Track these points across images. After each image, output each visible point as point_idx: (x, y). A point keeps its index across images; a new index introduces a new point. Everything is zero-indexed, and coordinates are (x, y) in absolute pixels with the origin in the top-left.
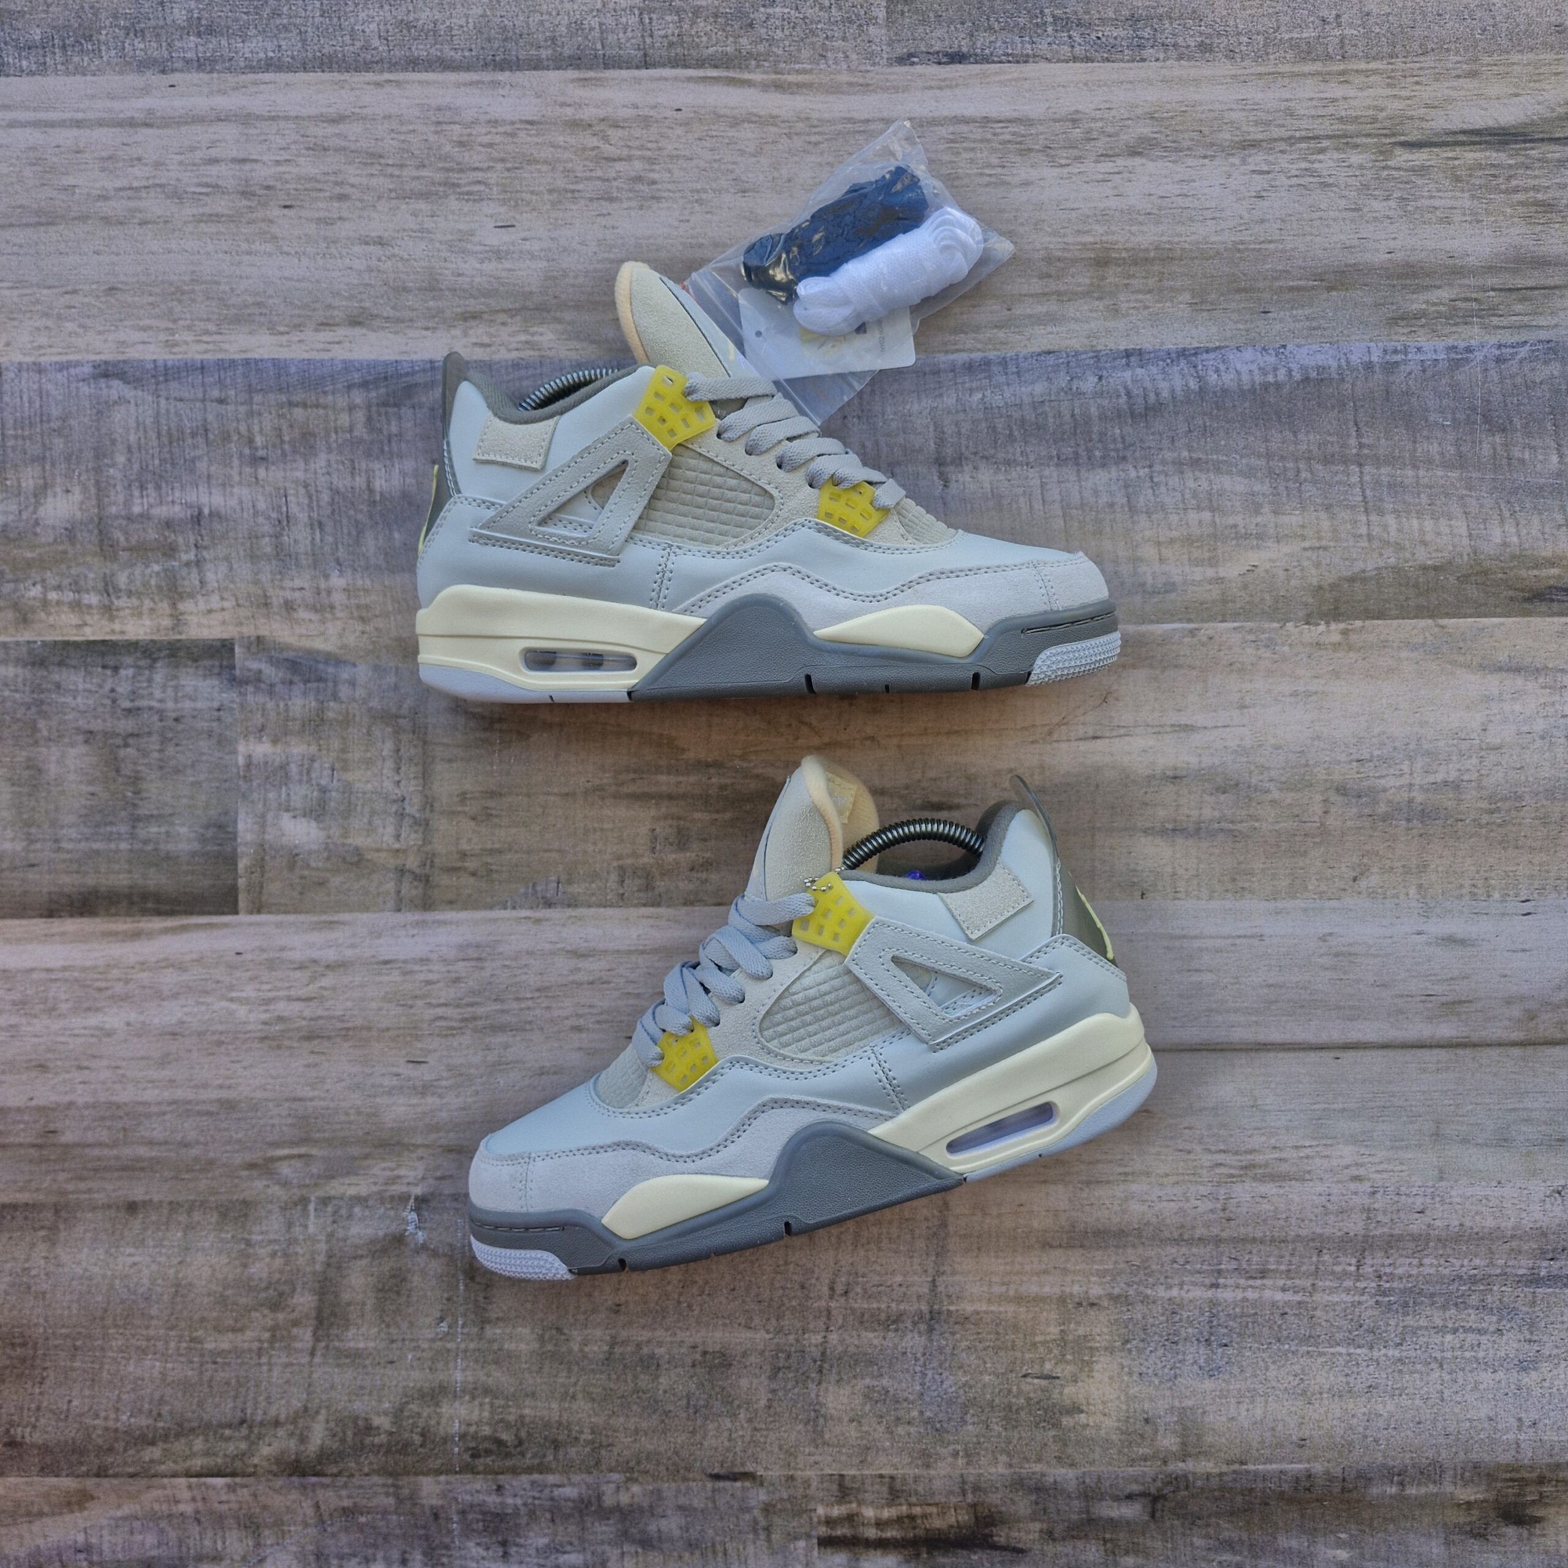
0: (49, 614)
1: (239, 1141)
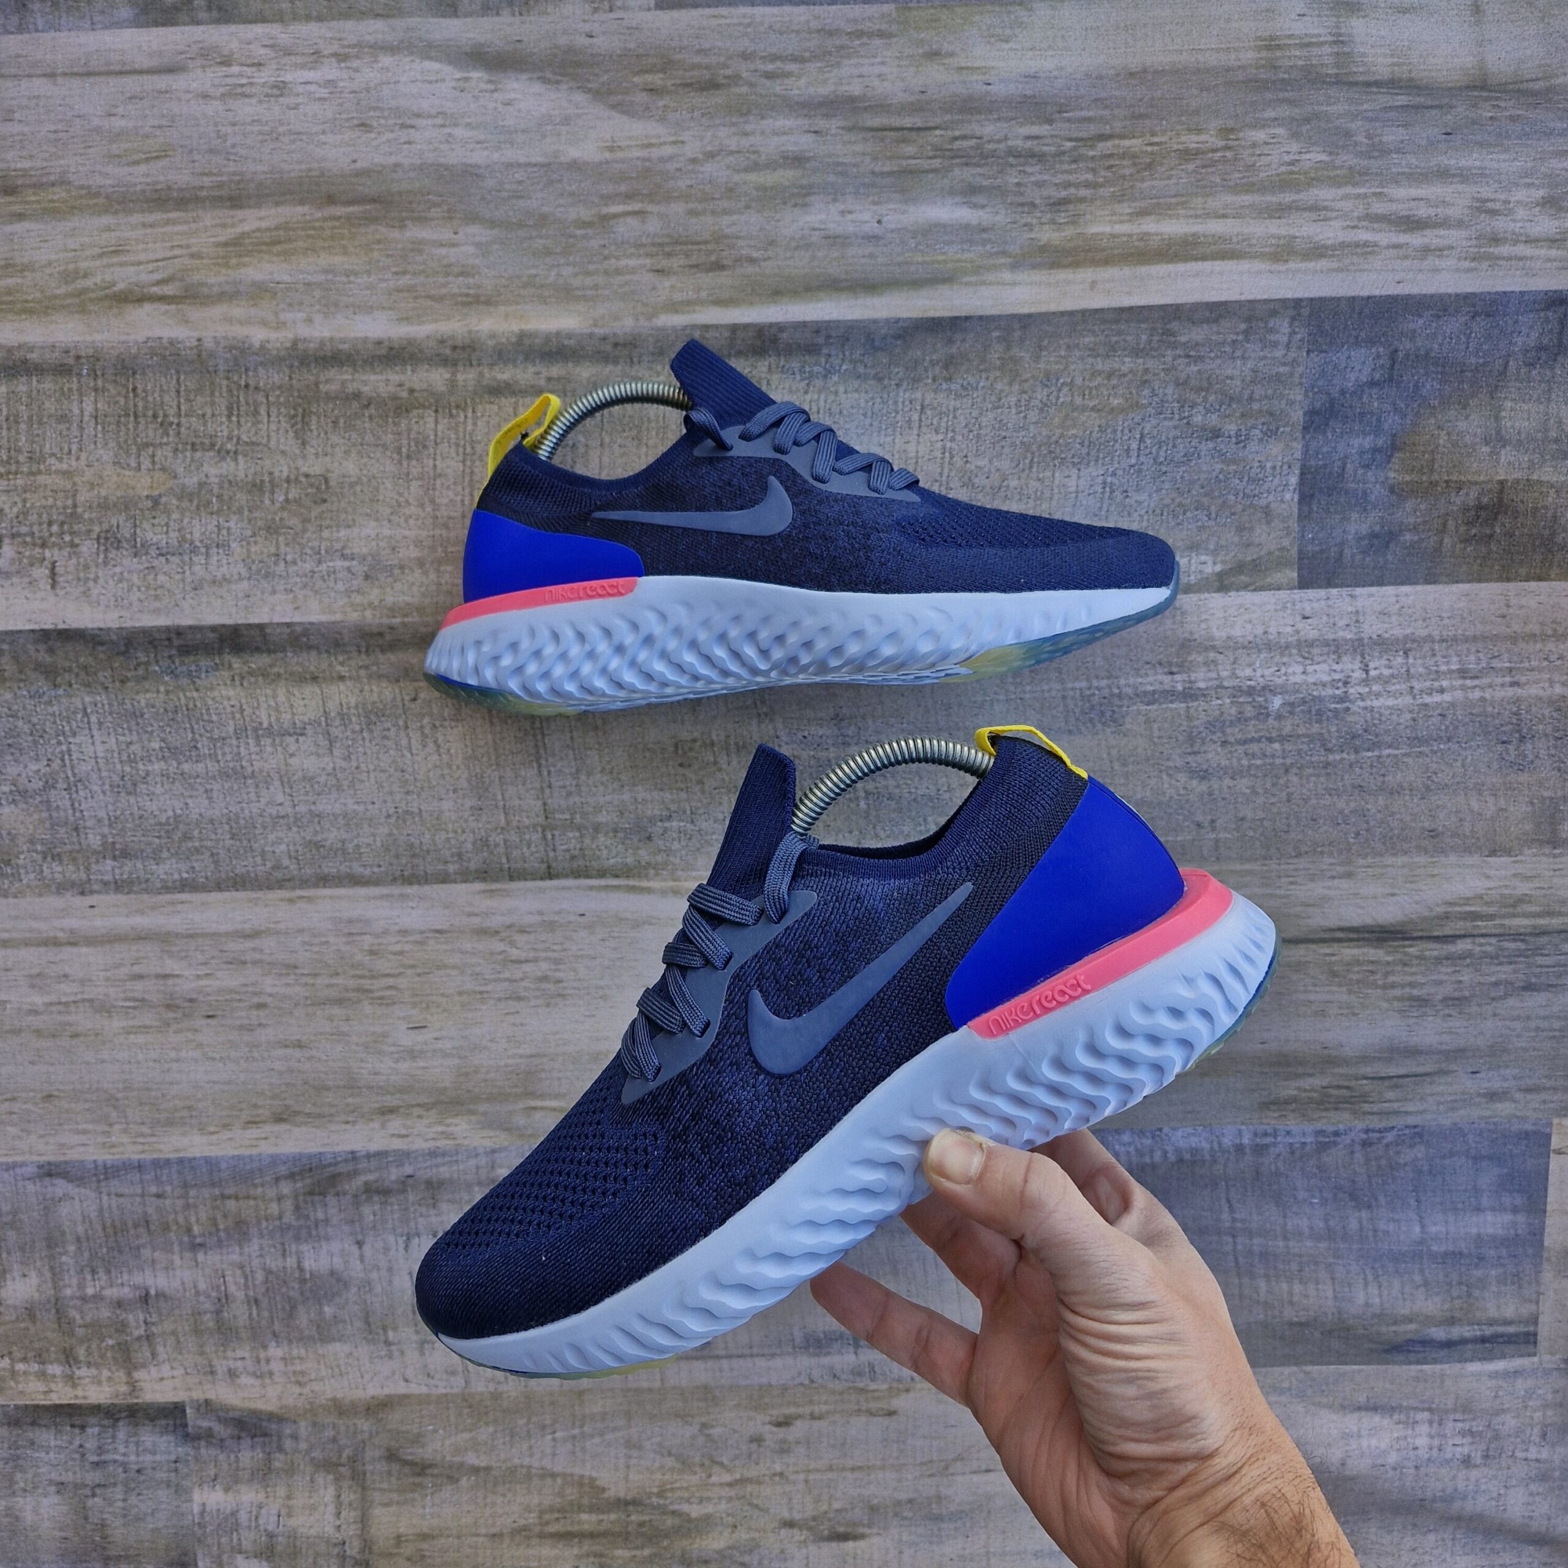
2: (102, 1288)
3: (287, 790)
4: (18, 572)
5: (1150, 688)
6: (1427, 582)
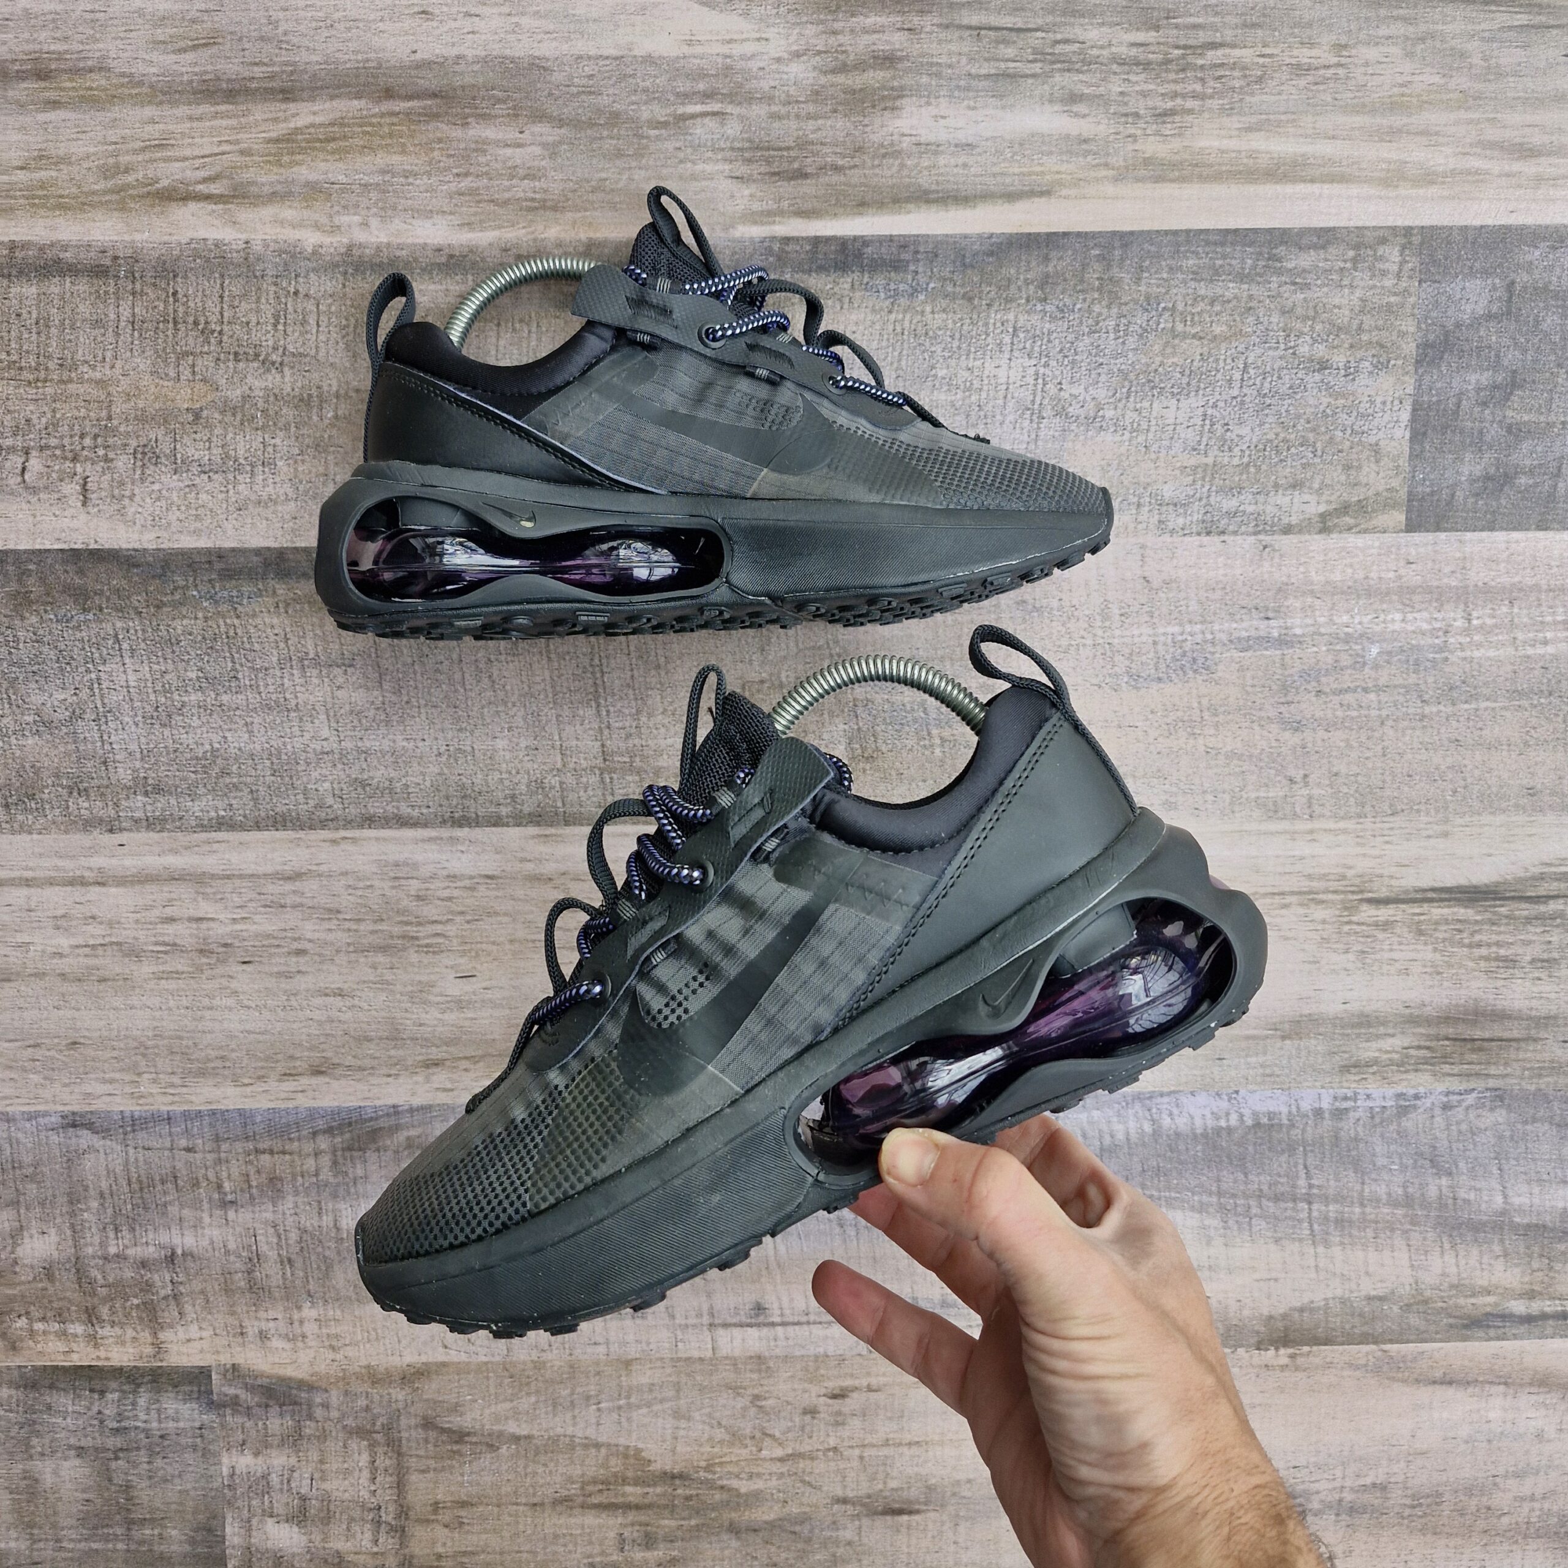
0: (36, 1342)
2: (126, 1247)
3: (333, 724)
4: (46, 488)
5: (1244, 634)
6: (1539, 528)
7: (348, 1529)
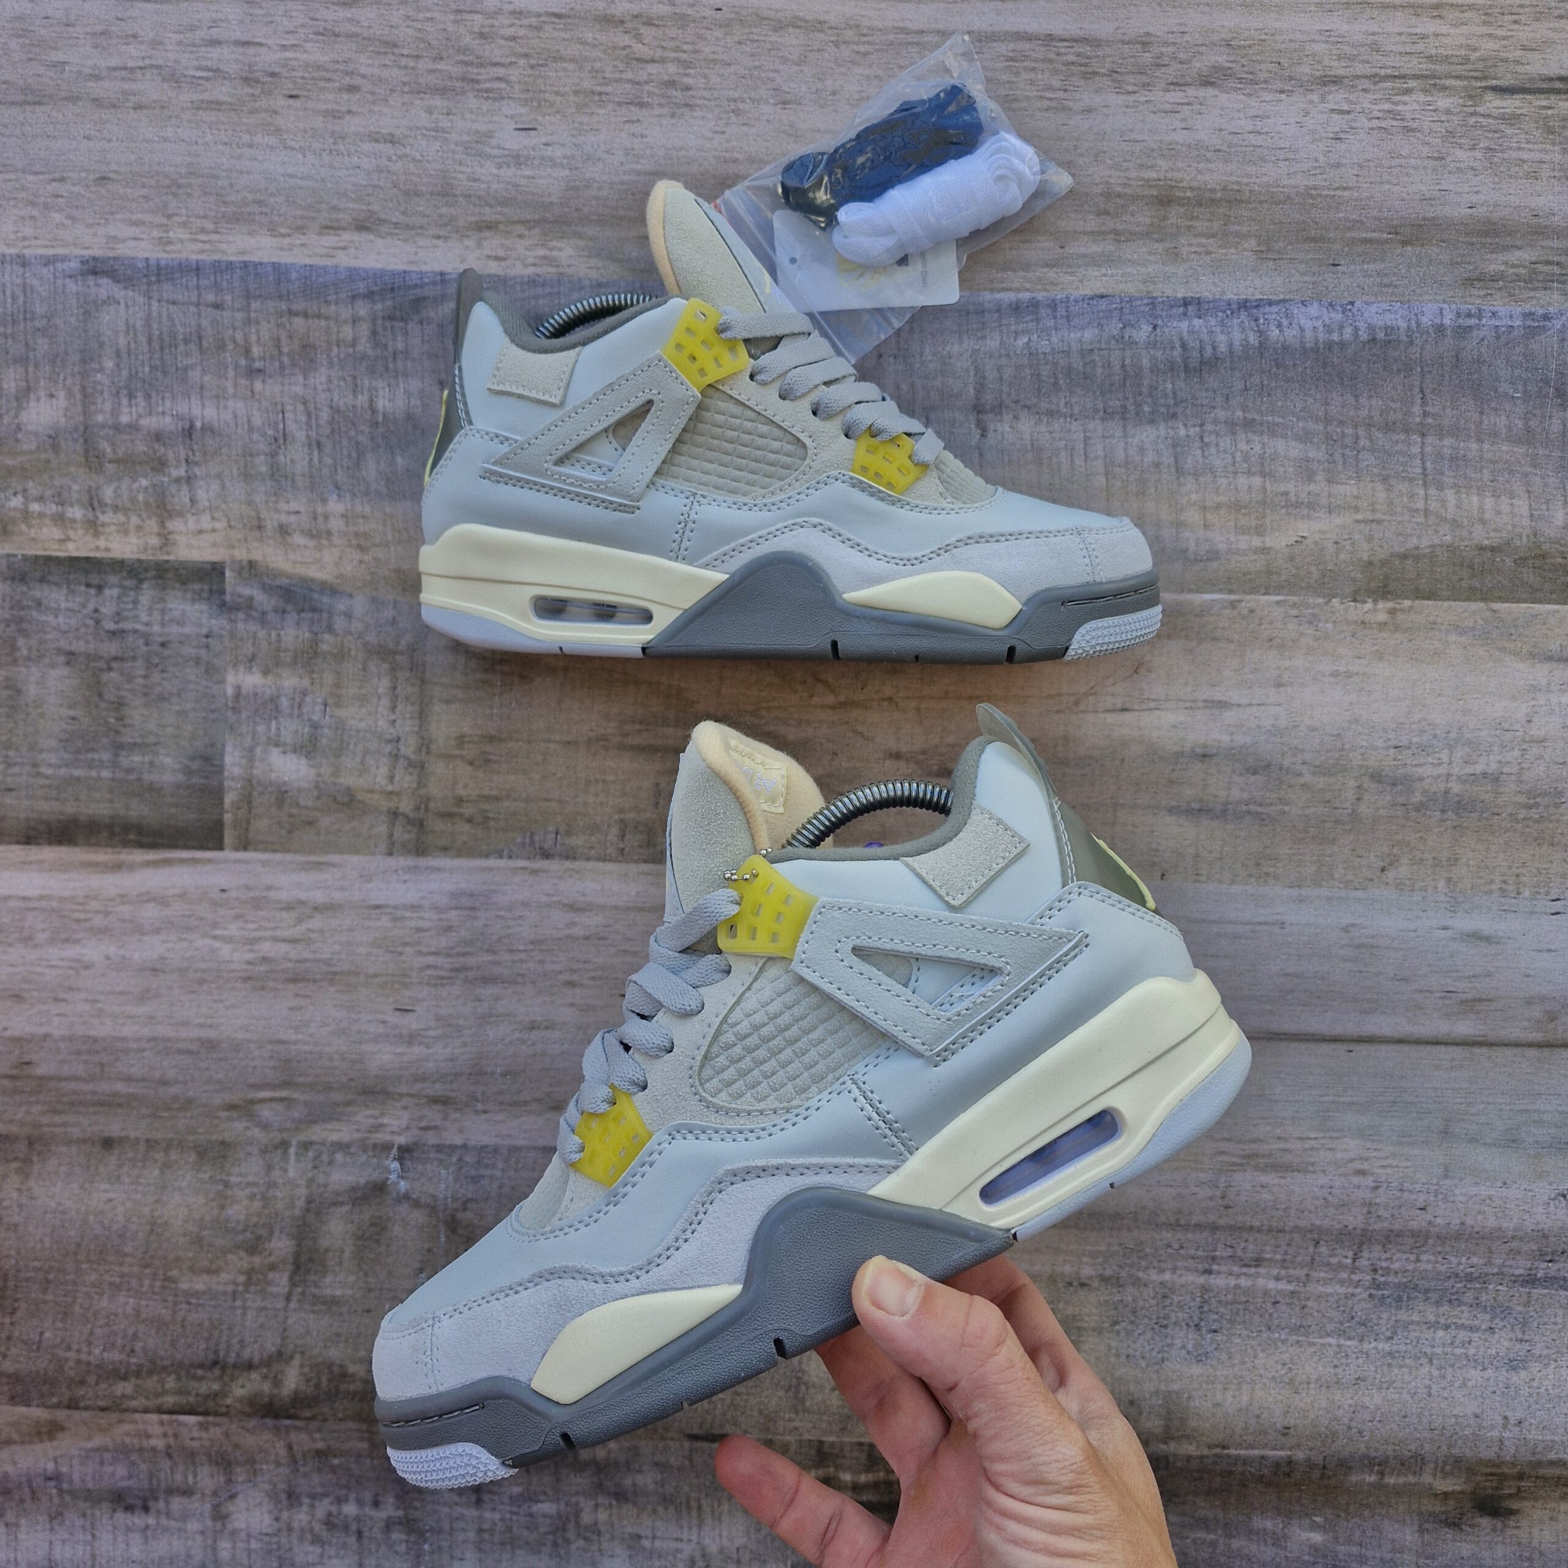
0: (30, 527)
1: (219, 1082)
7: (362, 763)
